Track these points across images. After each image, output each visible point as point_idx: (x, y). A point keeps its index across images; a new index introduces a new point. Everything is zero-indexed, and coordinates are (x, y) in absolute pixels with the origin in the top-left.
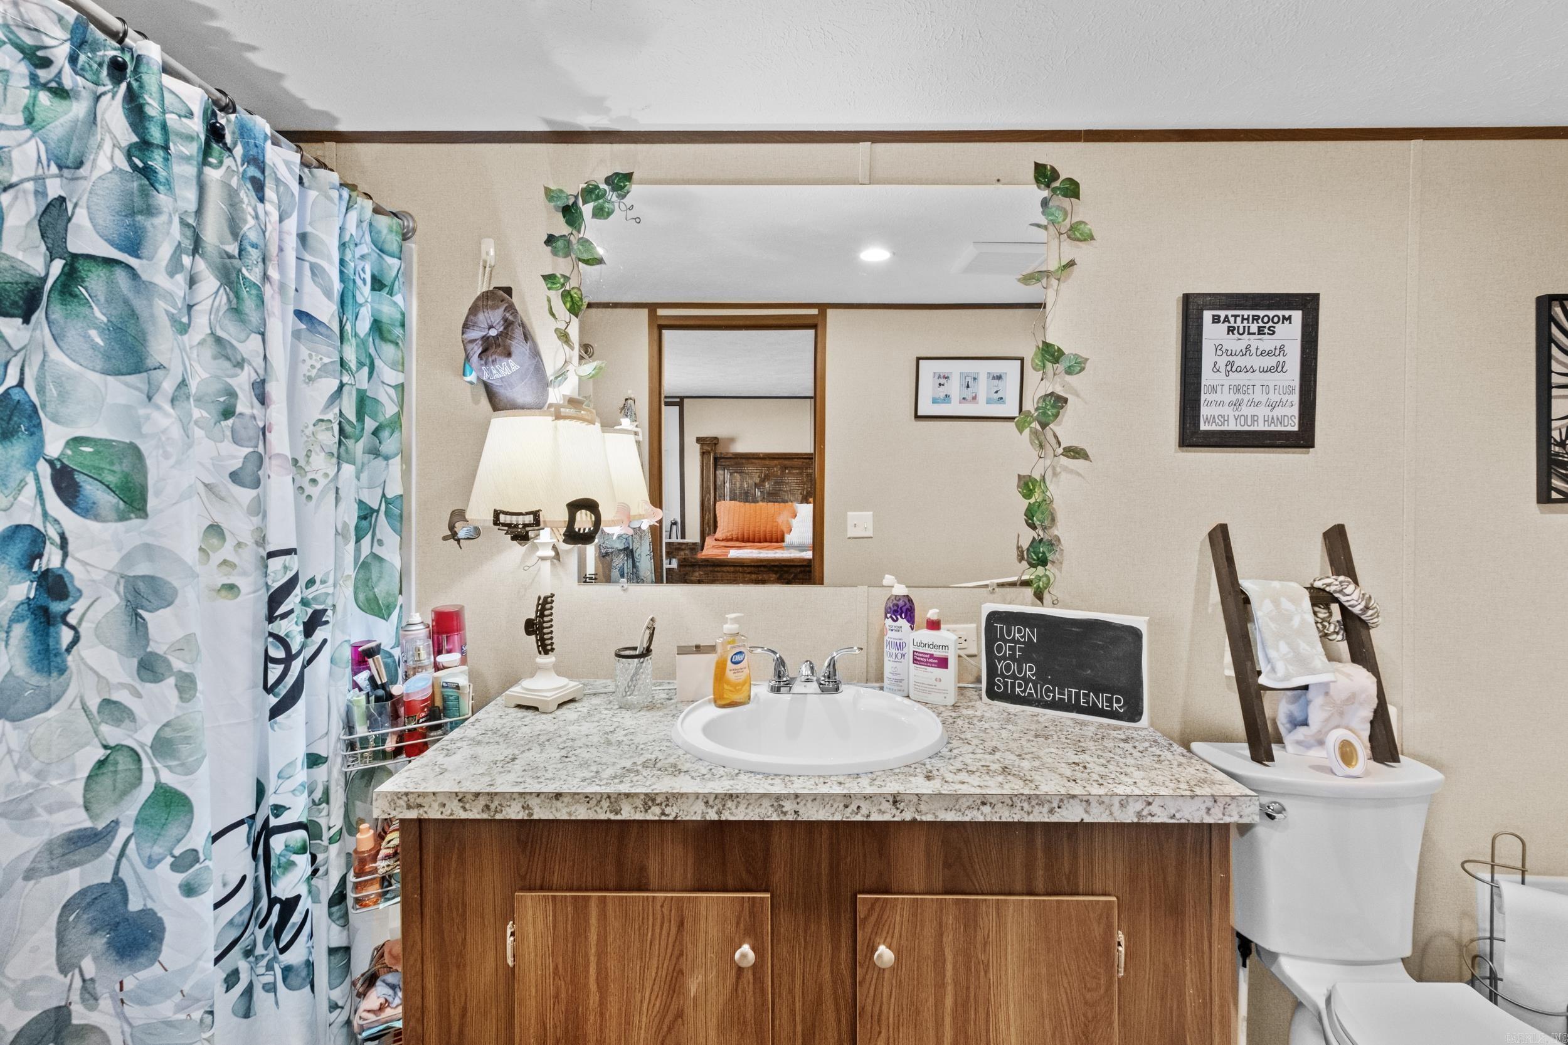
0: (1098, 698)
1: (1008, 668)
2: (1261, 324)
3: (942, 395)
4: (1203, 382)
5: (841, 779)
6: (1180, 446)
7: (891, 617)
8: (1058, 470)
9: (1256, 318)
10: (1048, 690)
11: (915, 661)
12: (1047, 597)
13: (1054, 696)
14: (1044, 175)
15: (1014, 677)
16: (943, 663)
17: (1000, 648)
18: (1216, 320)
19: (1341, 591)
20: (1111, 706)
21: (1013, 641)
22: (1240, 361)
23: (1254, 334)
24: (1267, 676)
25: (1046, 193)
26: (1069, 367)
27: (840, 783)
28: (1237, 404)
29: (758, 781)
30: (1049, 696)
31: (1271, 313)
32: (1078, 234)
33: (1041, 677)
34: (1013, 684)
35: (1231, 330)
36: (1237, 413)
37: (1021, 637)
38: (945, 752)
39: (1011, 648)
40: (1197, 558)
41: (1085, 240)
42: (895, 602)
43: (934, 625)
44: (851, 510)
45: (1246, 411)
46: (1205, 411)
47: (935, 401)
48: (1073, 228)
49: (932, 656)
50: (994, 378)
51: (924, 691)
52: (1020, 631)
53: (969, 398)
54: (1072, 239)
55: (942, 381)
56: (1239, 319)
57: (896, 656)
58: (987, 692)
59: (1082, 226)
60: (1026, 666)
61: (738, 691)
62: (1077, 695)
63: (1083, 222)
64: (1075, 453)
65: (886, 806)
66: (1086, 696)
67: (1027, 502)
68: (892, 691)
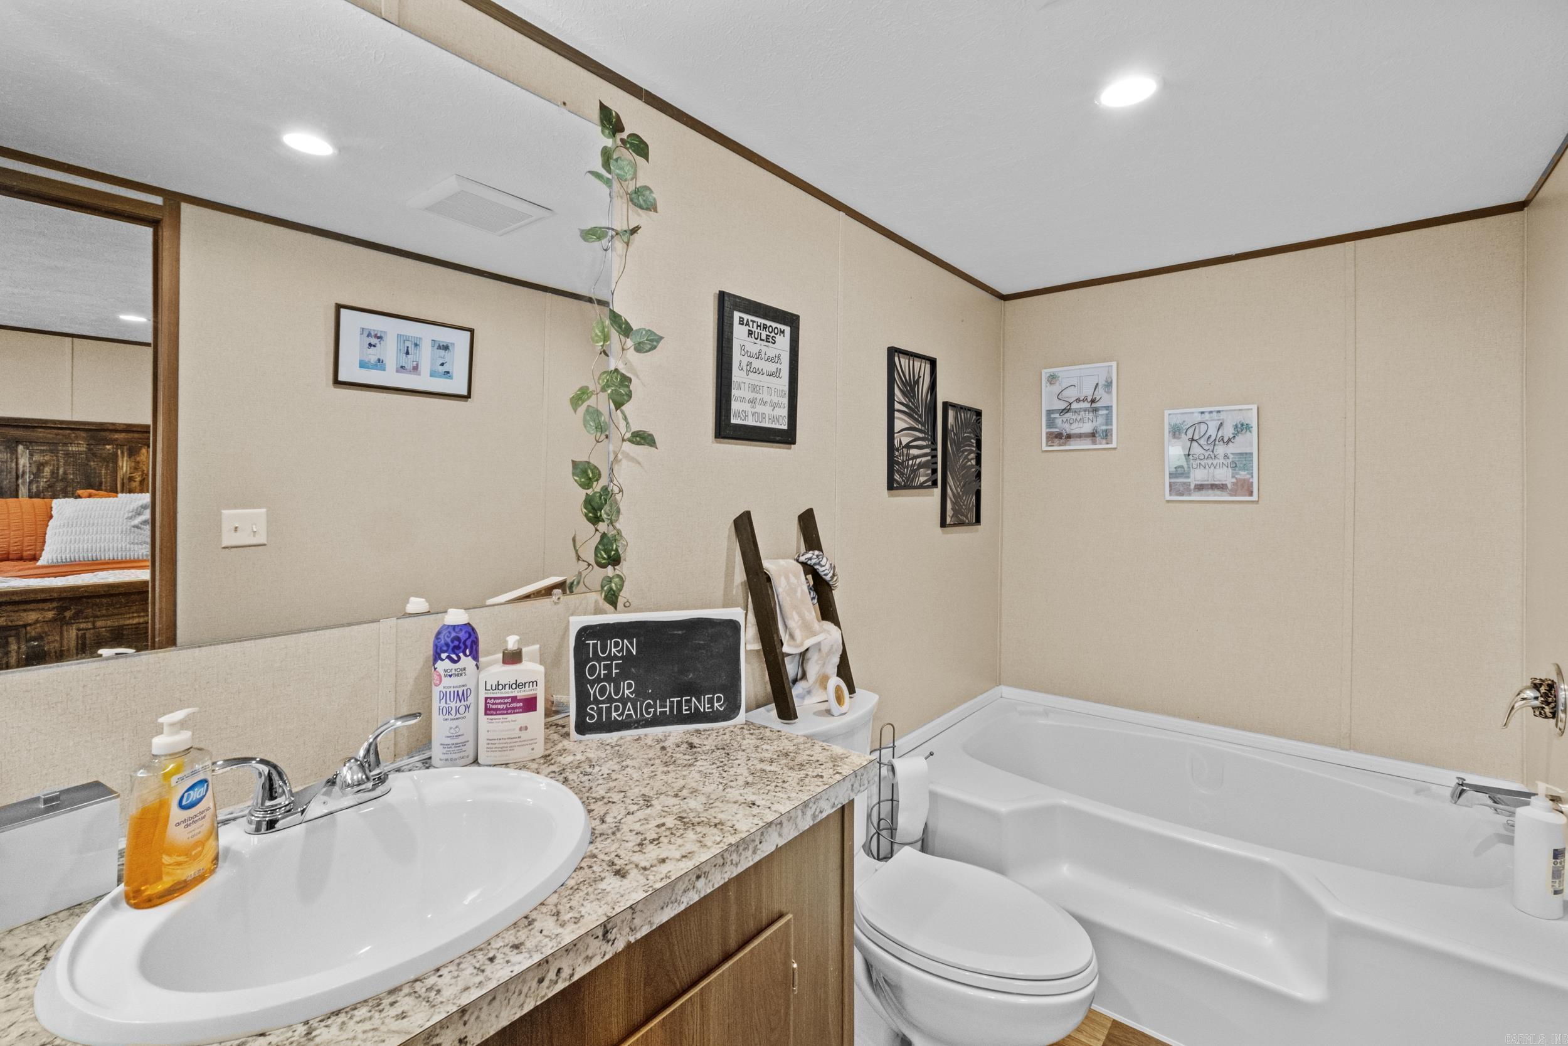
0: (700, 702)
1: (603, 691)
2: (768, 334)
3: (373, 359)
4: (734, 379)
5: (511, 938)
6: (716, 437)
7: (449, 657)
8: (620, 456)
9: (765, 327)
10: (649, 706)
11: (488, 711)
12: (621, 601)
13: (655, 712)
14: (610, 122)
15: (610, 700)
16: (529, 704)
17: (593, 669)
18: (741, 322)
19: (819, 564)
20: (712, 707)
21: (611, 658)
22: (757, 364)
23: (763, 340)
24: (789, 645)
25: (609, 143)
26: (639, 343)
27: (516, 947)
28: (752, 402)
29: (367, 1026)
30: (649, 713)
31: (774, 325)
32: (641, 199)
33: (640, 693)
34: (609, 710)
35: (750, 333)
36: (754, 410)
37: (619, 652)
38: (601, 828)
39: (606, 667)
40: (726, 543)
41: (648, 209)
42: (453, 634)
43: (513, 657)
44: (225, 509)
45: (760, 409)
46: (735, 406)
47: (363, 365)
48: (637, 191)
49: (514, 699)
50: (439, 347)
51: (502, 749)
52: (617, 645)
53: (409, 366)
54: (635, 204)
55: (374, 341)
56: (755, 325)
57: (457, 711)
58: (576, 727)
59: (647, 193)
60: (624, 685)
61: (195, 858)
62: (679, 703)
63: (650, 189)
64: (643, 438)
65: (595, 945)
66: (688, 702)
67: (584, 492)
68: (450, 762)
